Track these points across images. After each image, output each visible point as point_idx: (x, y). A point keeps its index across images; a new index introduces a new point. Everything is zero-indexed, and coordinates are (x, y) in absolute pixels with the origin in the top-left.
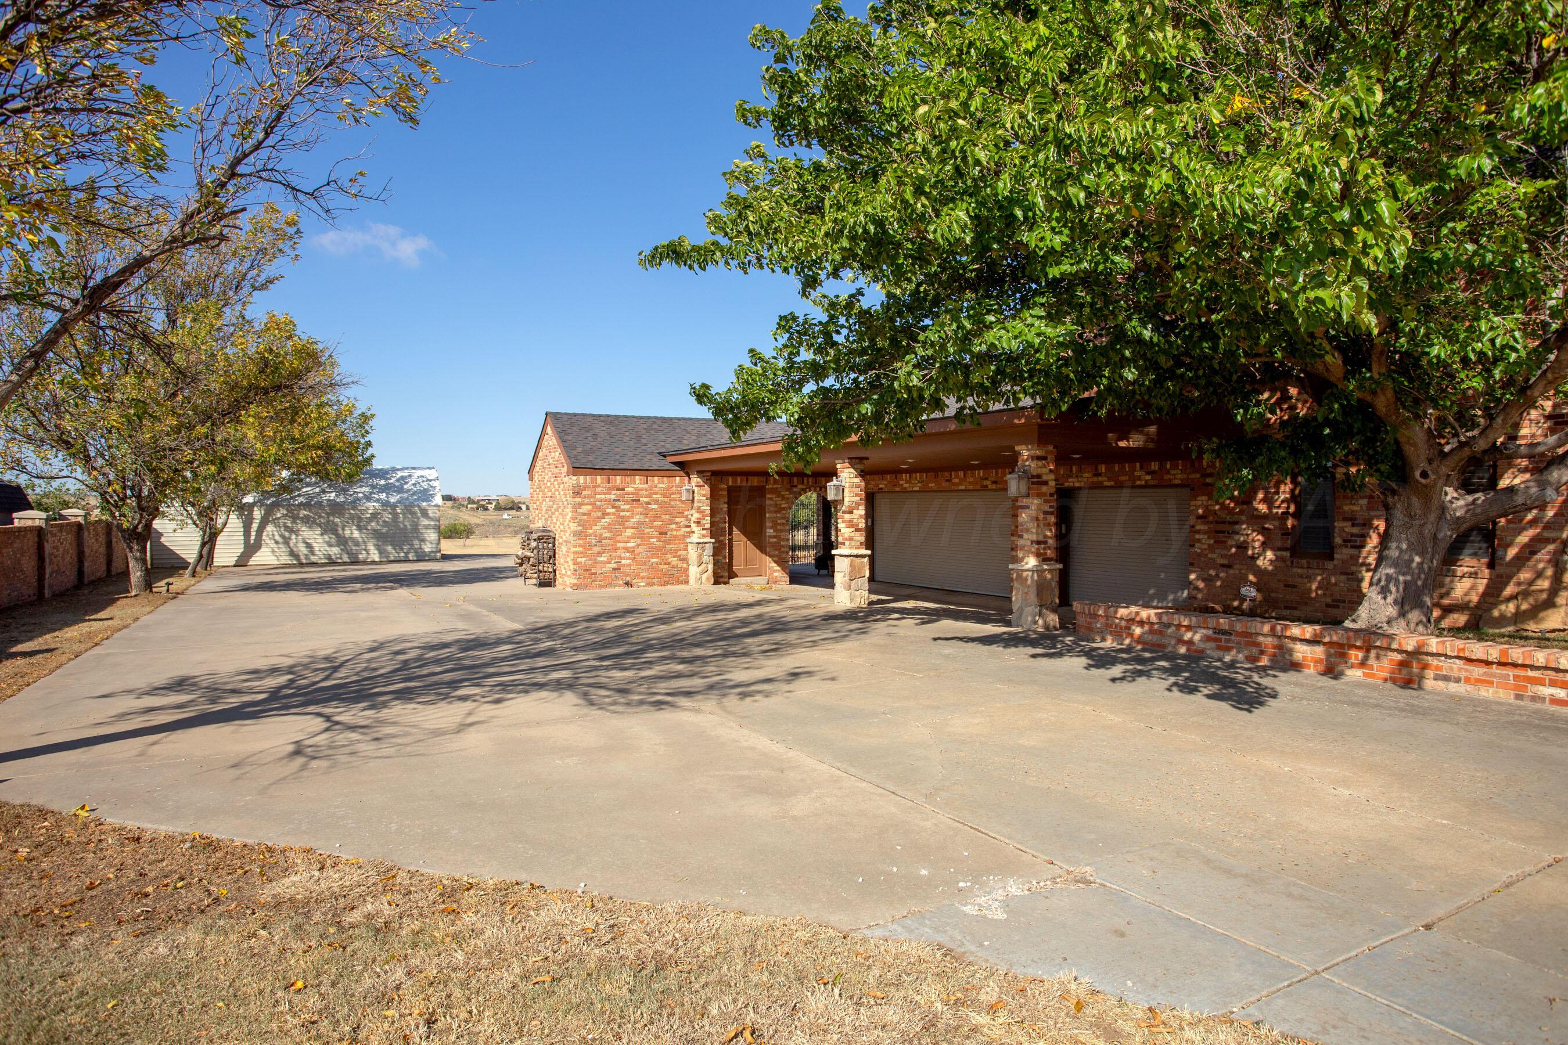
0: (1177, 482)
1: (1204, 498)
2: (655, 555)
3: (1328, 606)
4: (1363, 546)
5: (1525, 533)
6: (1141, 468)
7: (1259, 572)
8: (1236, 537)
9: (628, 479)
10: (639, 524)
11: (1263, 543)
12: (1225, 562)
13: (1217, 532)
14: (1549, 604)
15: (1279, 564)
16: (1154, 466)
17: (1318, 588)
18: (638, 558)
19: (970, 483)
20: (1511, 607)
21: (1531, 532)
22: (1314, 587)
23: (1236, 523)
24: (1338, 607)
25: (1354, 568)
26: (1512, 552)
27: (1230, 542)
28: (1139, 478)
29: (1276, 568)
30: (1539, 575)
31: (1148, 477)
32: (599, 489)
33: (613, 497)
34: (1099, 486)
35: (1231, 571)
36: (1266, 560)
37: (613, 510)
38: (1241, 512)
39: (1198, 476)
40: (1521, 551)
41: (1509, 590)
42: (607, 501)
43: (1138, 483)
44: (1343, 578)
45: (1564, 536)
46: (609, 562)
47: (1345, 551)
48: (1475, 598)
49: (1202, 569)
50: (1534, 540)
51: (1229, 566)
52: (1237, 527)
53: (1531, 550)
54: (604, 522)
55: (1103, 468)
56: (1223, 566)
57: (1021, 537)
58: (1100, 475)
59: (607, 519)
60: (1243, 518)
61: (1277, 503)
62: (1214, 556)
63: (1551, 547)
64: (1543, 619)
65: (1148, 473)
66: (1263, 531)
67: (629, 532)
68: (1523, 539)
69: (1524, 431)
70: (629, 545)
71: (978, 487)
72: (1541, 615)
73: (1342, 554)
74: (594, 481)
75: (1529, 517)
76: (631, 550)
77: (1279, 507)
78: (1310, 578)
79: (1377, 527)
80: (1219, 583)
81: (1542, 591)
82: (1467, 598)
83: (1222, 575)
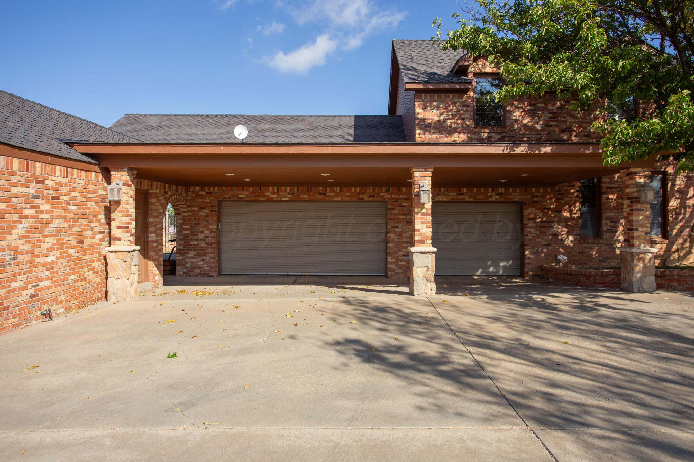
0: (516, 200)
1: (533, 209)
2: (73, 270)
3: (600, 261)
4: (616, 232)
5: (679, 224)
6: (493, 191)
7: (566, 248)
8: (552, 229)
9: (49, 168)
10: (59, 230)
11: (568, 232)
12: (546, 243)
13: (541, 227)
14: (689, 253)
15: (575, 242)
16: (501, 190)
17: (596, 253)
18: (57, 277)
19: (347, 196)
20: (676, 255)
21: (681, 224)
22: (594, 253)
23: (552, 222)
24: (605, 261)
25: (612, 242)
26: (675, 232)
27: (549, 232)
28: (491, 197)
29: (574, 244)
30: (685, 241)
31: (498, 197)
32: (15, 179)
33: (32, 191)
34: (462, 201)
35: (550, 248)
36: (570, 241)
37: (32, 211)
38: (555, 217)
39: (529, 197)
40: (678, 231)
41: (674, 248)
42: (25, 196)
43: (490, 200)
44: (607, 247)
45: (692, 224)
46: (25, 288)
47: (608, 234)
48: (662, 253)
49: (533, 248)
50: (681, 227)
51: (549, 245)
52: (552, 224)
53: (681, 231)
54: (20, 229)
55: (465, 190)
56: (545, 245)
57: (637, 230)
58: (463, 194)
59: (26, 224)
60: (556, 219)
61: (575, 212)
62: (540, 240)
63: (688, 229)
64: (688, 259)
65: (498, 194)
66: (567, 226)
67: (48, 242)
68: (678, 227)
69: (678, 182)
70: (49, 259)
71: (356, 199)
72: (688, 257)
73: (606, 236)
74: (9, 165)
75: (680, 218)
76: (49, 267)
77: (575, 214)
78: (592, 249)
79: (622, 223)
80: (543, 255)
81: (687, 247)
82: (659, 253)
83: (545, 250)
